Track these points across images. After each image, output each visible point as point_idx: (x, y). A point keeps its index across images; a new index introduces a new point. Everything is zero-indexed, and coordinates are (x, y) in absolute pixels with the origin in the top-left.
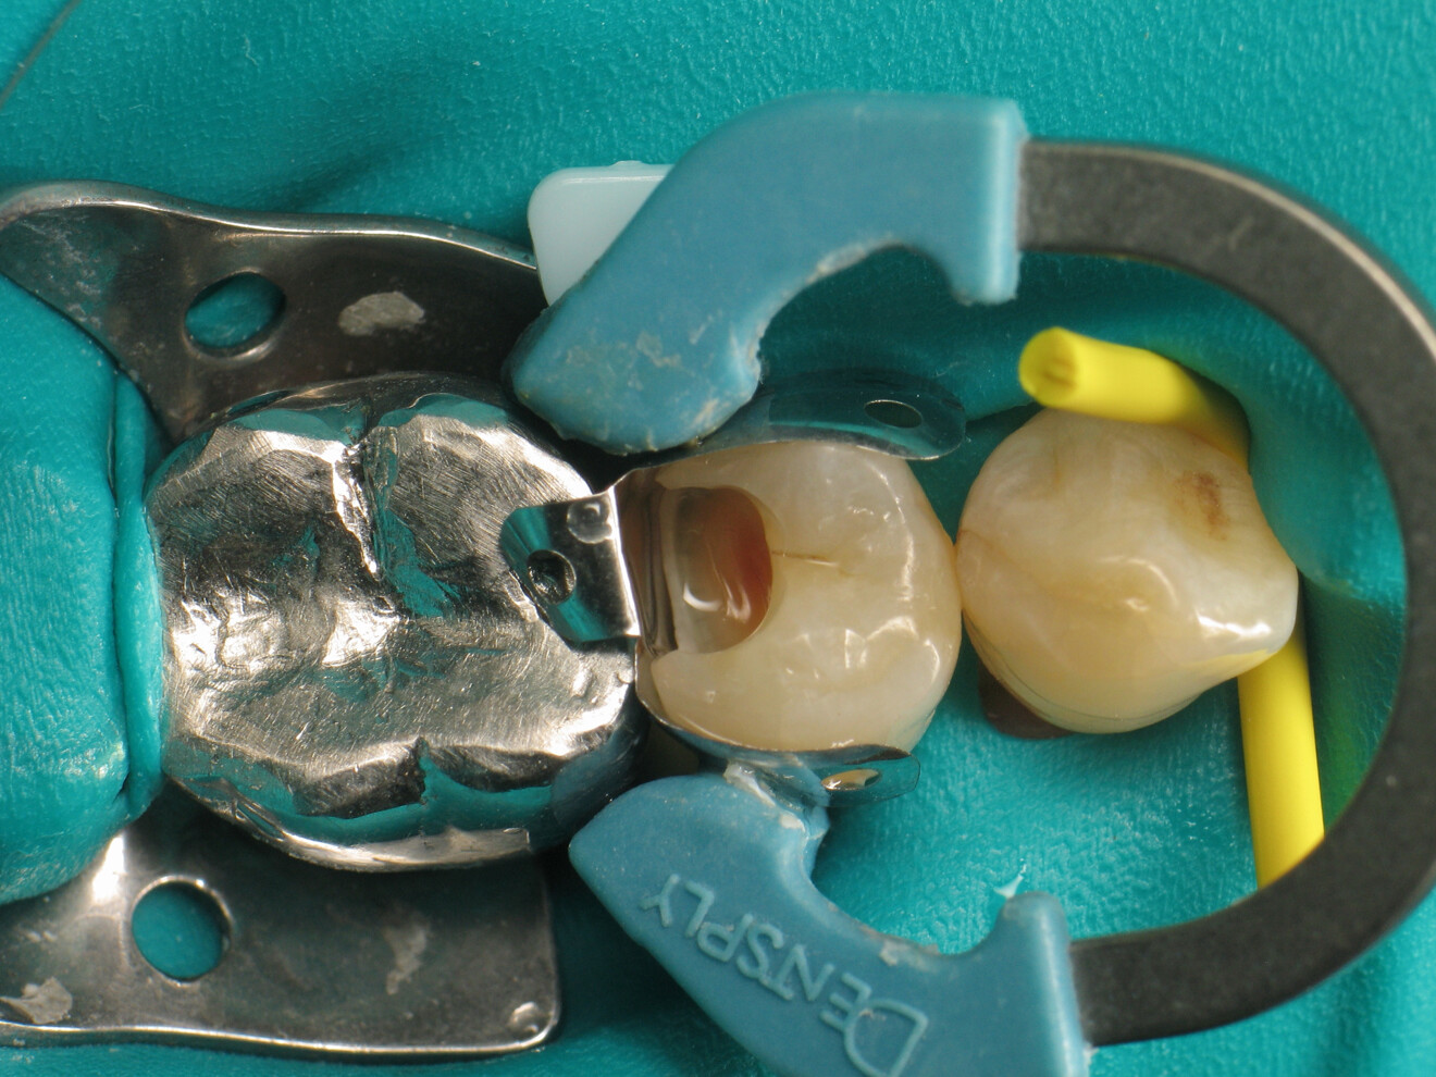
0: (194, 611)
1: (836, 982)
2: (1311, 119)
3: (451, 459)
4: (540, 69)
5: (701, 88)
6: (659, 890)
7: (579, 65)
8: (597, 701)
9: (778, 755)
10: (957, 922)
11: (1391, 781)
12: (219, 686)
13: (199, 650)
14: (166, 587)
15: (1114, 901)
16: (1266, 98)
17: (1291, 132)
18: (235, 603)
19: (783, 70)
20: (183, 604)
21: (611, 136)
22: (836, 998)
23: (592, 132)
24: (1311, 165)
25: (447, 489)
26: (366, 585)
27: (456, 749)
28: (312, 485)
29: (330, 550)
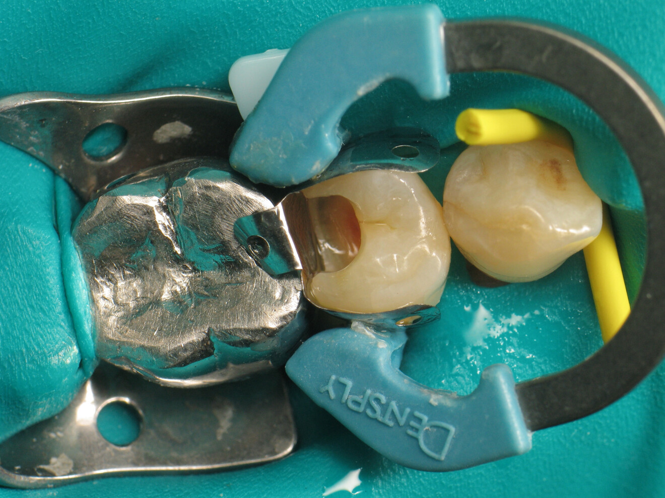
0: (101, 282)
1: (412, 416)
3: (207, 198)
5: (300, 13)
6: (327, 383)
8: (287, 300)
9: (373, 315)
11: (649, 296)
12: (117, 314)
13: (106, 299)
14: (87, 272)
18: (119, 275)
20: (96, 279)
22: (413, 423)
25: (207, 212)
26: (178, 261)
27: (226, 330)
28: (146, 218)
29: (159, 246)
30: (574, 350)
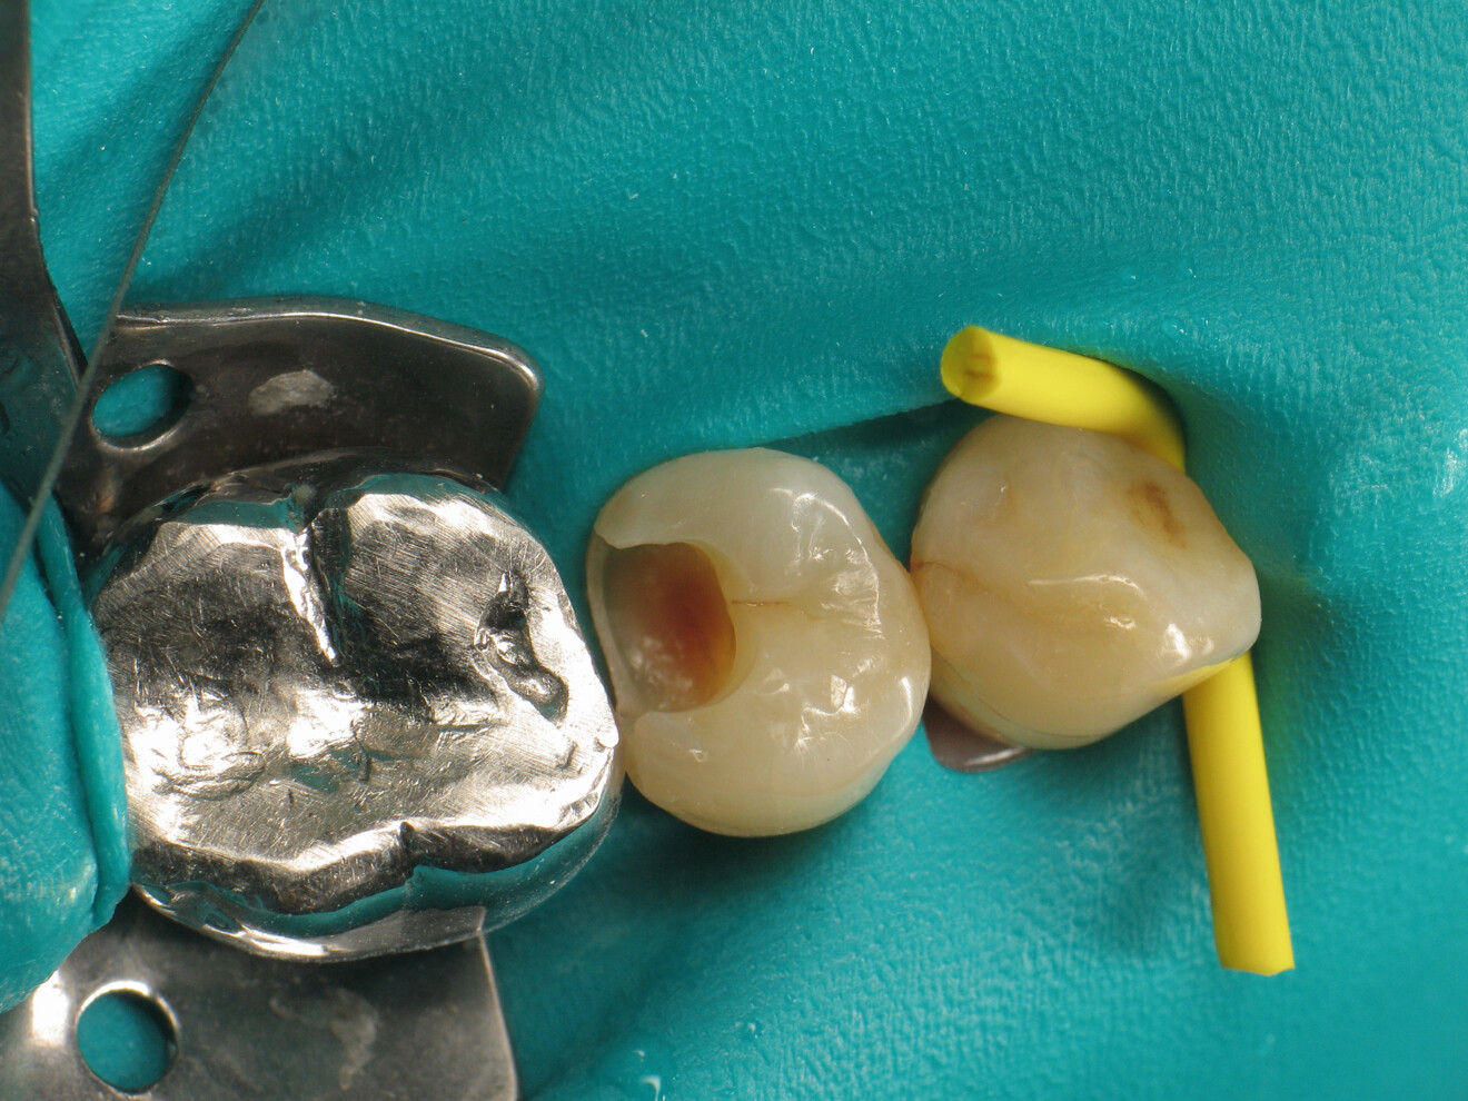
0: (150, 715)
2: (1229, 96)
3: (407, 536)
12: (186, 789)
13: (158, 754)
14: (119, 692)
16: (1180, 77)
17: (1209, 109)
18: (191, 702)
20: (138, 708)
21: (495, 180)
24: (1233, 141)
25: (403, 567)
26: (326, 673)
27: (443, 831)
28: (265, 575)
29: (285, 640)
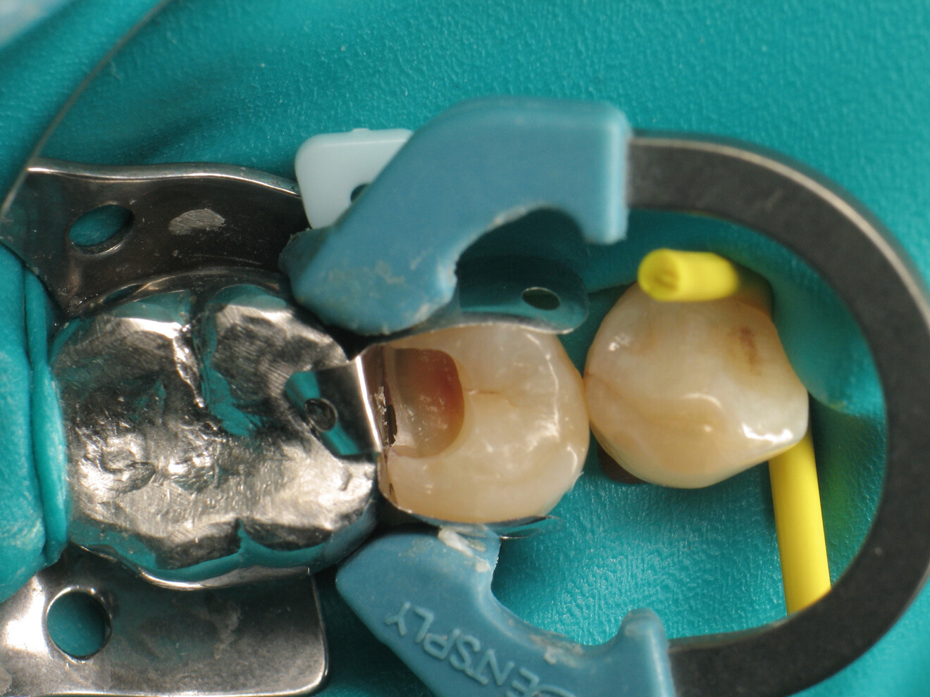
0: (84, 434)
1: (516, 673)
3: (252, 335)
4: (301, 64)
5: (408, 76)
6: (397, 612)
7: (326, 61)
9: (473, 525)
10: (588, 607)
11: (878, 551)
13: (89, 459)
14: (66, 419)
15: (690, 589)
16: (782, 82)
18: (111, 427)
19: (461, 64)
20: (77, 429)
22: (517, 684)
23: (335, 104)
25: (250, 354)
26: (198, 416)
28: (161, 353)
29: (173, 393)
30: (738, 583)
